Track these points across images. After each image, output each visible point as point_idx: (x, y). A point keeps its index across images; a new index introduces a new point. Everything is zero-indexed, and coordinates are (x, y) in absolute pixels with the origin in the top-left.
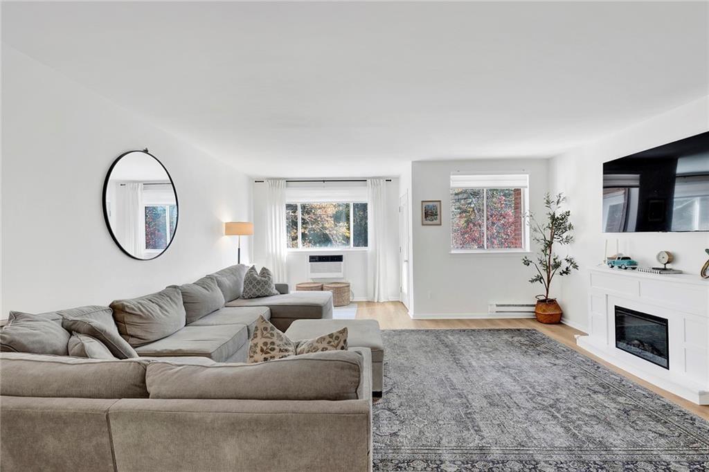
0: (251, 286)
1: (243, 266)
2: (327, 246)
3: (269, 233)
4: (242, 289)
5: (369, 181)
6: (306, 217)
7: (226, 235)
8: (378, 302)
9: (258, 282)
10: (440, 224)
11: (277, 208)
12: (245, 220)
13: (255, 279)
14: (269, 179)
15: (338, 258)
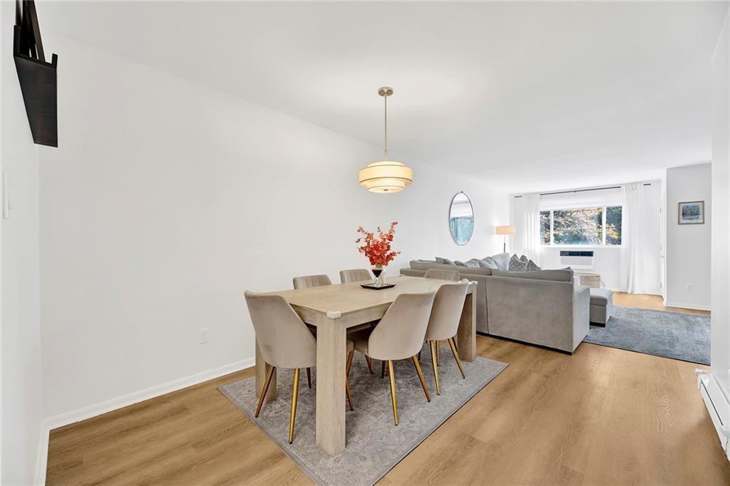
0: (514, 266)
1: (508, 254)
2: (578, 243)
3: (526, 235)
4: (508, 268)
5: (623, 187)
6: (560, 220)
7: (497, 234)
8: (631, 294)
9: (520, 264)
10: (703, 223)
11: (533, 216)
12: (508, 224)
13: (517, 262)
14: (526, 194)
15: (590, 254)
